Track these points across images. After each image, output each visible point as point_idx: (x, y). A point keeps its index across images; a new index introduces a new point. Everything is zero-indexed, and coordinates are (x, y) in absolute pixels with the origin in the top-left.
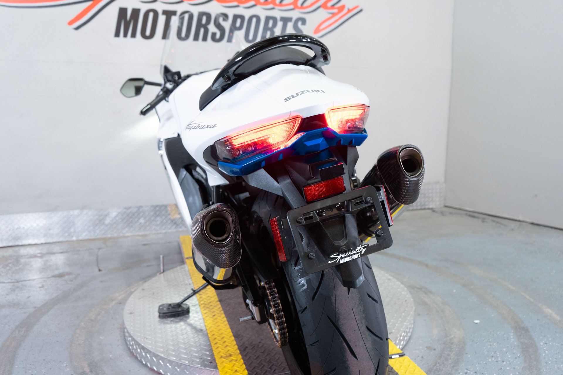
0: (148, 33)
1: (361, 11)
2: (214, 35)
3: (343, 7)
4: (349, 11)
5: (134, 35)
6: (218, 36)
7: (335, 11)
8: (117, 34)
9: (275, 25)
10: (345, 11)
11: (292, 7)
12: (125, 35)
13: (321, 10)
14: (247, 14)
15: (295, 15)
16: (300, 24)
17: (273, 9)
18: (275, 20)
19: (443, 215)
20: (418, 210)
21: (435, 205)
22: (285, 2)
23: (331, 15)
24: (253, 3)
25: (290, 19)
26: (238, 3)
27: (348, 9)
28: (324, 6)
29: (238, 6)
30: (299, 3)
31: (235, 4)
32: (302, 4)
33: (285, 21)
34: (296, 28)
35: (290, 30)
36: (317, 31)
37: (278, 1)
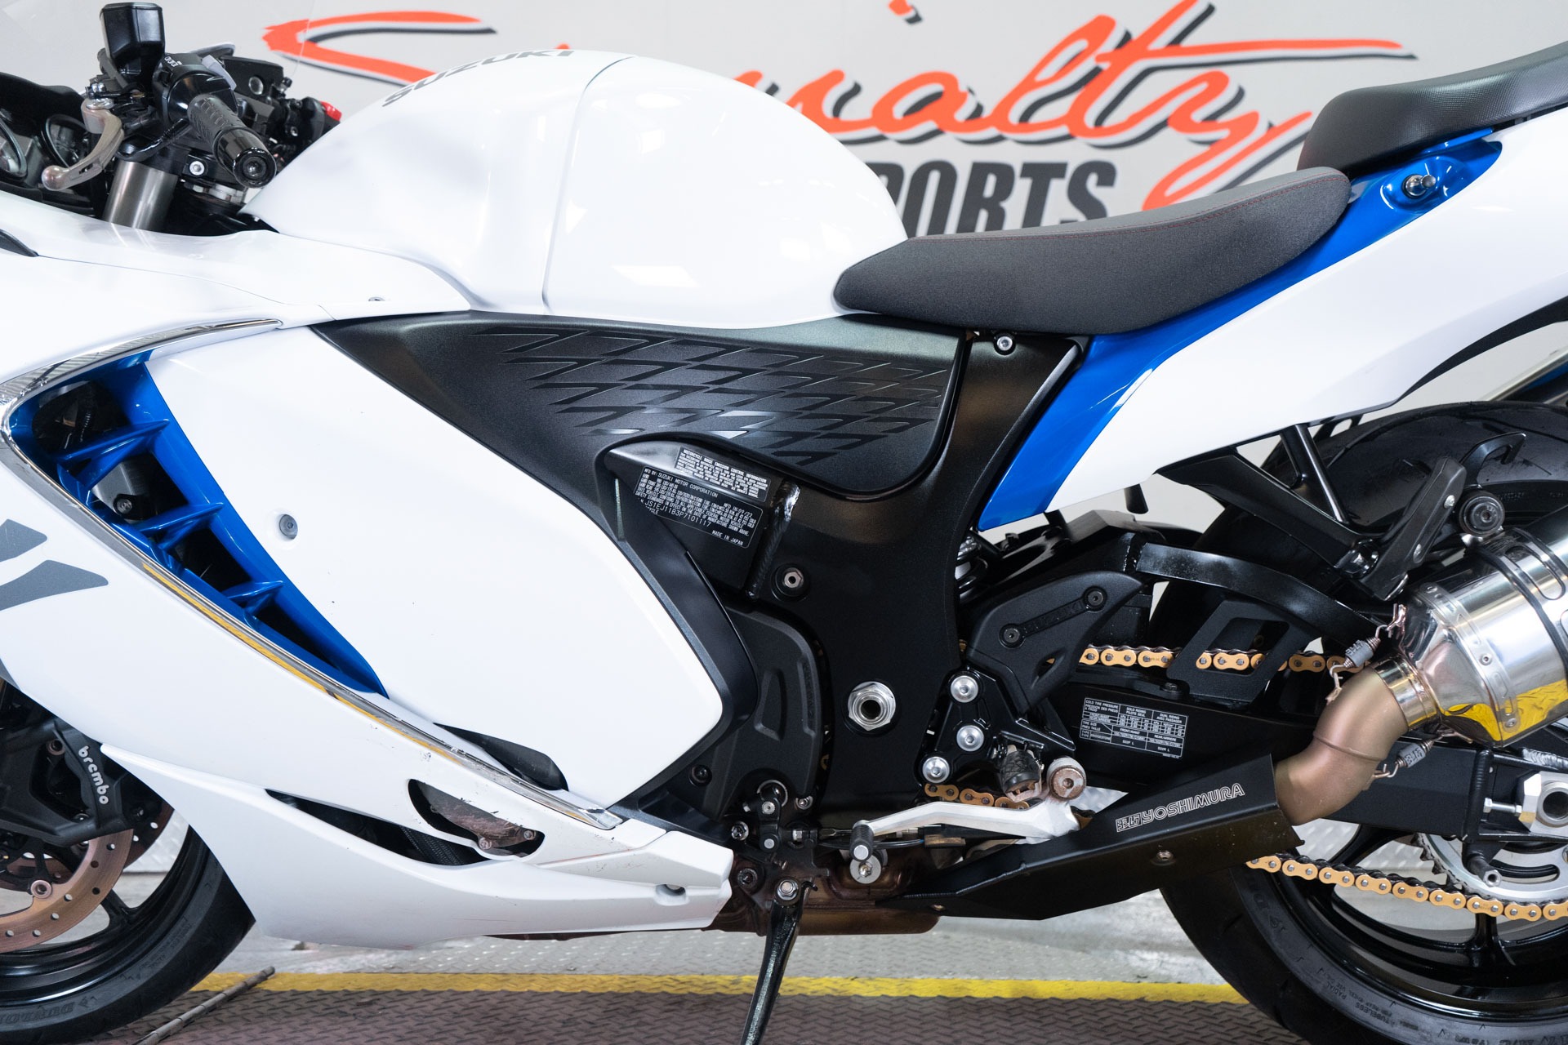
3: (1251, 120)
4: (1273, 130)
7: (1223, 134)
9: (1004, 190)
10: (1260, 130)
11: (1063, 130)
13: (1168, 133)
14: (910, 160)
15: (1075, 154)
16: (1092, 180)
17: (998, 139)
18: (1005, 175)
22: (1038, 117)
23: (1205, 149)
24: (929, 126)
25: (1058, 170)
26: (880, 127)
27: (1271, 126)
28: (1180, 121)
29: (880, 138)
30: (1090, 119)
31: (873, 131)
32: (1100, 120)
33: (1042, 175)
34: (1078, 195)
35: (1059, 204)
36: (1154, 201)
37: (1014, 116)
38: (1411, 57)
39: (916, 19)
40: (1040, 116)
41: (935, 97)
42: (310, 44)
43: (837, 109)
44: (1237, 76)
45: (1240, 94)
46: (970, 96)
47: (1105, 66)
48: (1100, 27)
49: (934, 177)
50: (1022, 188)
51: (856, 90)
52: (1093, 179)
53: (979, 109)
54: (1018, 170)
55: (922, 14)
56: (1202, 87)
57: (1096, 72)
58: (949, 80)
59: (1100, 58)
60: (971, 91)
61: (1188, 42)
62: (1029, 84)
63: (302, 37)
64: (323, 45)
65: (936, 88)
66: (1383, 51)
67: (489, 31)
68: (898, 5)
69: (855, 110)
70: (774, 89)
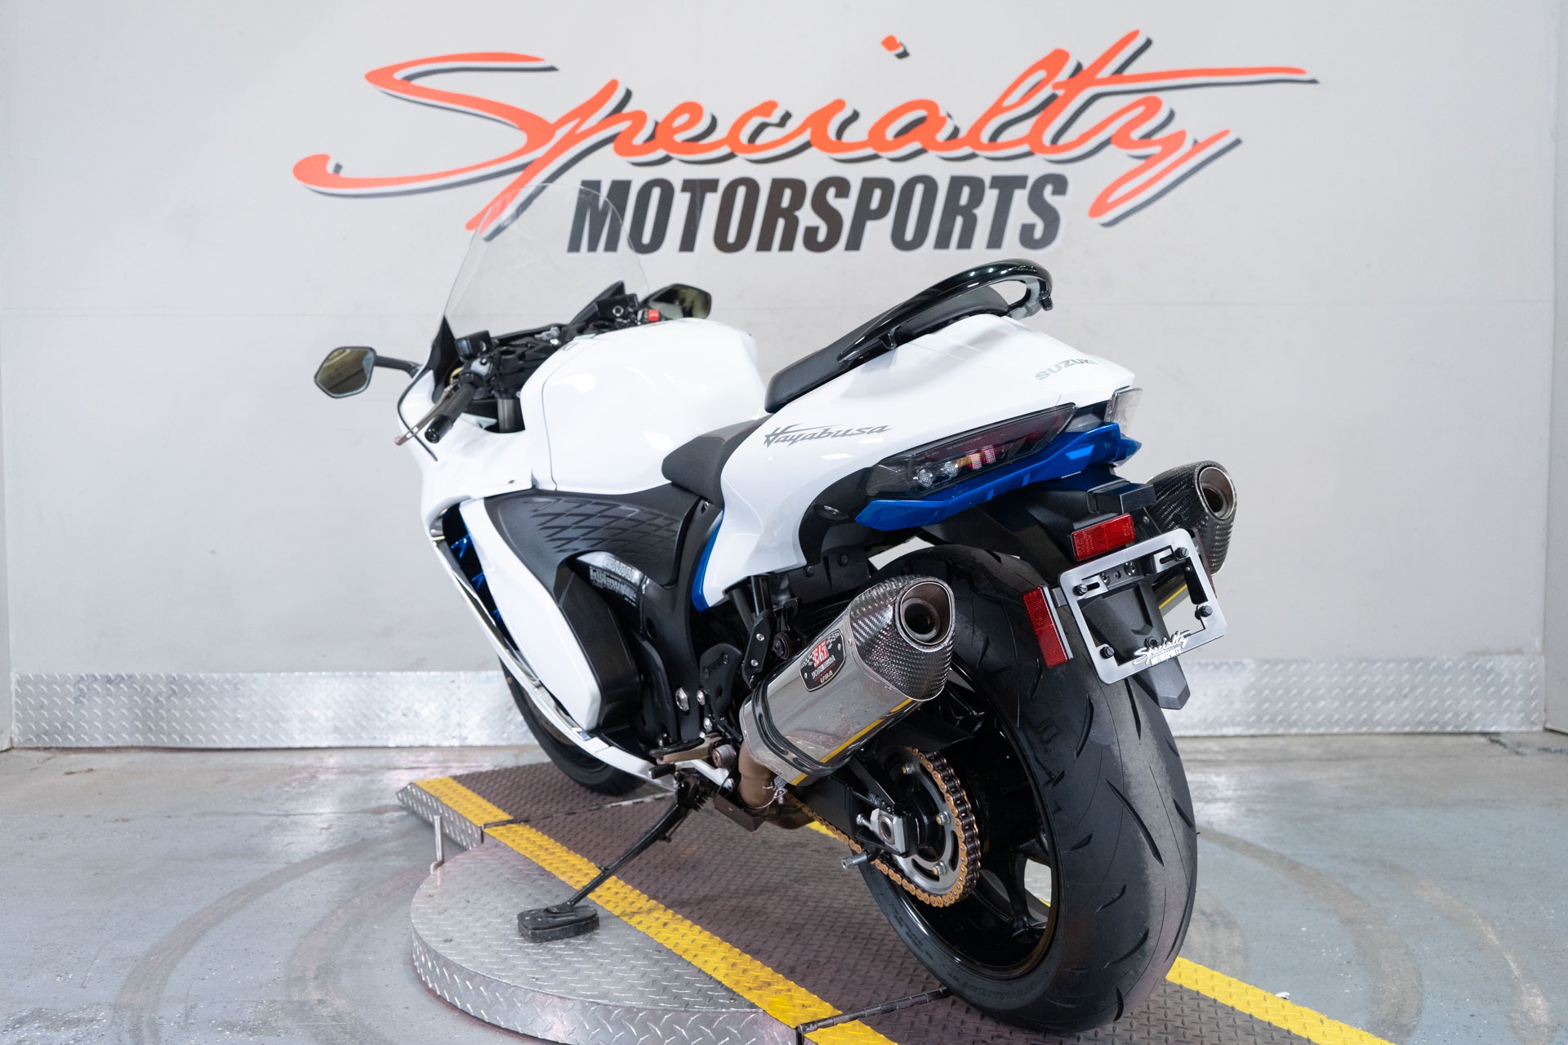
0: (646, 238)
1: (1237, 142)
2: (811, 232)
3: (1180, 137)
4: (1197, 146)
5: (612, 246)
6: (822, 236)
7: (1157, 150)
8: (574, 246)
9: (977, 198)
10: (1187, 146)
11: (1025, 148)
12: (593, 247)
13: (1111, 149)
15: (1034, 168)
17: (972, 156)
18: (976, 185)
19: (1517, 753)
20: (1444, 734)
21: (1509, 724)
22: (1004, 137)
23: (1141, 162)
24: (915, 146)
25: (1020, 181)
26: (875, 148)
27: (1196, 142)
28: (1121, 139)
29: (875, 157)
30: (1047, 138)
31: (869, 151)
32: (1055, 140)
33: (1007, 186)
34: (1037, 203)
35: (1021, 211)
36: (1098, 208)
37: (985, 137)
38: (1314, 81)
39: (904, 55)
40: (1006, 136)
41: (920, 121)
42: (405, 82)
43: (840, 132)
44: (1169, 100)
45: (1171, 116)
46: (948, 120)
47: (1060, 92)
48: (1056, 59)
49: (919, 189)
50: (991, 196)
51: (855, 116)
52: (1049, 189)
53: (956, 131)
54: (987, 182)
55: (909, 50)
56: (1140, 110)
57: (1052, 98)
58: (931, 106)
59: (1056, 86)
60: (949, 116)
61: (1129, 71)
62: (997, 109)
63: (399, 75)
64: (417, 82)
65: (920, 113)
66: (1290, 76)
67: (552, 69)
68: (890, 43)
69: (855, 133)
70: (787, 117)
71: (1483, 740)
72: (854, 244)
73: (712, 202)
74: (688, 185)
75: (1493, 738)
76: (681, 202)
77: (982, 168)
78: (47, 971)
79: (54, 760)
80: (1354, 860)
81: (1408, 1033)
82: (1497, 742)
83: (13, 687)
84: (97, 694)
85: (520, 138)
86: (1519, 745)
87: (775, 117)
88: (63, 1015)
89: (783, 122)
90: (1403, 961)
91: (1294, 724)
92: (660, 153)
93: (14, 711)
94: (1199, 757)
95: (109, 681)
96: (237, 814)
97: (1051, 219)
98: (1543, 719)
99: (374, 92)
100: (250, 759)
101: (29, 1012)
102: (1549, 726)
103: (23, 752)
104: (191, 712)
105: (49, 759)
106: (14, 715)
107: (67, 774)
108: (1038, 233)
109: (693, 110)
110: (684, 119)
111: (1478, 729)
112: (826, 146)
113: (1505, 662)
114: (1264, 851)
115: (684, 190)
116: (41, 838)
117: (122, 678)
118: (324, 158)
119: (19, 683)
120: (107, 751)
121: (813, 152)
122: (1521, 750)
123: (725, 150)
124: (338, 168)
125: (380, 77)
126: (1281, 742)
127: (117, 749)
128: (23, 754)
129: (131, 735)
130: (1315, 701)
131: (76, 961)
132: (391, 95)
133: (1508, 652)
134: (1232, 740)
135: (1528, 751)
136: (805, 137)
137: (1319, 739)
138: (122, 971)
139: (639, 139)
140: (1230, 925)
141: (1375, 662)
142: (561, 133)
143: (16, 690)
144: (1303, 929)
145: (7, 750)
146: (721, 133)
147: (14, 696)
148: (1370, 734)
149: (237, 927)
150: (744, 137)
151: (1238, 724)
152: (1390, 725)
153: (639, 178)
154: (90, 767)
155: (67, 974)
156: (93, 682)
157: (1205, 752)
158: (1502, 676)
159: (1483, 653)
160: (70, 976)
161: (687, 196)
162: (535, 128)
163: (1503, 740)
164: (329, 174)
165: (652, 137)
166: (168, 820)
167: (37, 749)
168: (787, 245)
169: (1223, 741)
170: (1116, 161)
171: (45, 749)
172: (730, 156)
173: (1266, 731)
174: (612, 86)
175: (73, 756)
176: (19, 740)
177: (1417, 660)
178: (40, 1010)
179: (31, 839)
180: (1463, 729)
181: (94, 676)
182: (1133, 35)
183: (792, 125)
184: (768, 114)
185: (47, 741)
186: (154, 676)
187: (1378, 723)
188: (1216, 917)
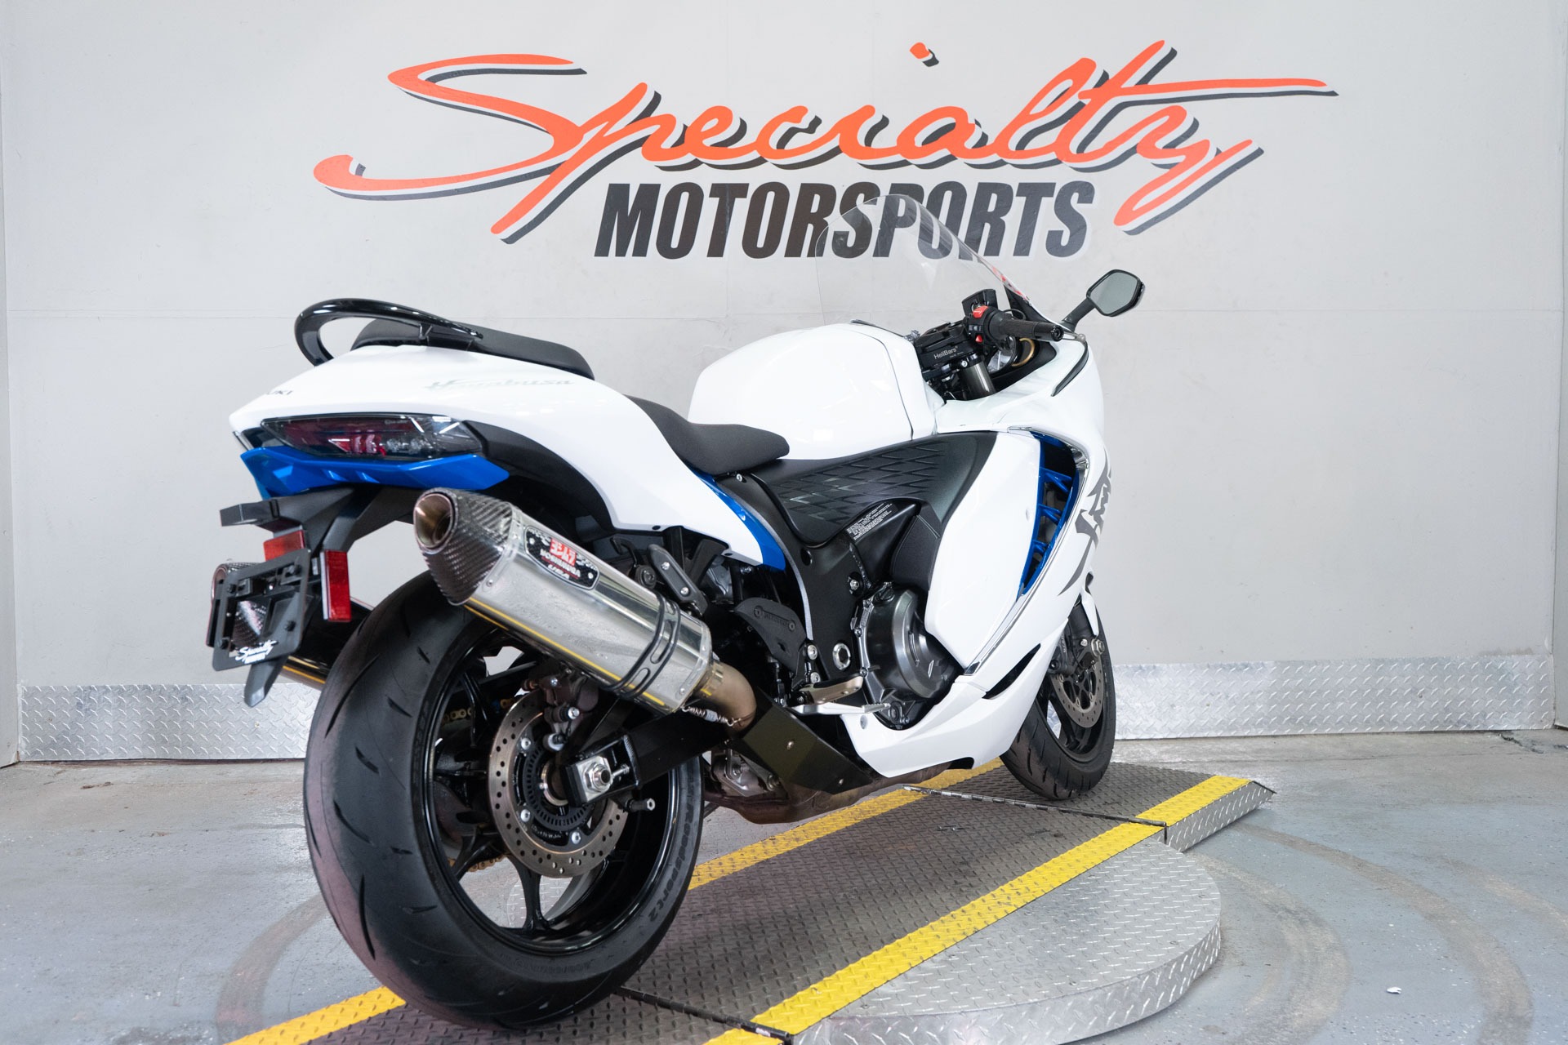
0: (675, 243)
1: (1259, 152)
2: (840, 237)
3: (1205, 145)
4: (1220, 155)
6: (851, 242)
7: (1180, 159)
8: (602, 250)
9: (1004, 206)
10: (1210, 155)
11: (1052, 156)
12: (621, 252)
13: (1136, 157)
14: (928, 181)
15: (1061, 176)
17: (1000, 164)
18: (1004, 192)
19: (1533, 750)
20: (1458, 732)
21: (1520, 722)
22: (1033, 145)
23: (1166, 171)
24: (945, 152)
25: (1047, 189)
26: (904, 155)
27: (1218, 151)
28: (1145, 148)
29: (904, 164)
30: (1073, 147)
31: (898, 158)
32: (1082, 147)
33: (1034, 193)
34: (1063, 210)
35: (1047, 218)
36: (1123, 216)
37: (1013, 144)
38: (1333, 94)
39: (933, 62)
40: (1034, 144)
41: (949, 128)
42: (430, 83)
43: (869, 139)
44: (1193, 110)
45: (1195, 125)
46: (976, 126)
47: (1086, 101)
48: (1084, 67)
49: (948, 195)
50: (1019, 203)
51: (884, 122)
52: (1075, 196)
53: (984, 137)
54: (1015, 189)
55: (937, 57)
56: (1166, 119)
57: (1079, 106)
58: (959, 113)
59: (1083, 95)
60: (977, 123)
61: (1153, 82)
62: (1024, 117)
63: (424, 76)
64: (441, 83)
65: (949, 120)
66: (1311, 89)
67: (580, 72)
68: (918, 50)
69: (884, 140)
70: (816, 122)
71: (1497, 738)
72: (883, 250)
73: (741, 207)
74: (717, 190)
75: (1506, 735)
76: (710, 206)
77: (1010, 176)
78: (132, 989)
79: (66, 773)
80: (1415, 856)
81: (1528, 1024)
82: (1510, 740)
83: (20, 699)
84: (110, 706)
85: (546, 142)
86: (1533, 742)
87: (805, 123)
88: (166, 1033)
89: (811, 129)
90: (1498, 954)
91: (1313, 724)
92: (688, 158)
93: (21, 723)
94: (1228, 757)
95: (121, 691)
96: (277, 827)
97: (1078, 226)
98: (1553, 718)
99: (397, 93)
100: (271, 770)
101: (128, 1032)
102: (1558, 723)
103: (31, 766)
104: (207, 723)
105: (58, 773)
106: (20, 728)
107: (85, 788)
108: (1065, 241)
109: (722, 114)
110: (713, 123)
111: (1490, 728)
112: (855, 152)
113: (1517, 660)
114: (1325, 849)
115: (712, 195)
116: (79, 854)
117: (135, 688)
118: (348, 159)
119: (26, 695)
120: (118, 764)
121: (842, 157)
122: (1536, 748)
123: (754, 155)
124: (361, 169)
125: (404, 78)
126: (1303, 742)
127: (129, 762)
128: (30, 767)
129: (144, 747)
130: (1333, 702)
131: (160, 978)
132: (416, 96)
133: (1519, 653)
134: (1255, 741)
135: (1544, 749)
136: (834, 143)
137: (1339, 739)
138: (211, 988)
139: (667, 144)
140: (1318, 922)
141: (1392, 662)
142: (588, 137)
143: (23, 703)
144: (1391, 925)
145: (13, 764)
146: (750, 138)
147: (20, 708)
148: (1387, 733)
149: (318, 942)
150: (773, 142)
151: (1260, 725)
152: (1405, 724)
153: (667, 182)
154: (107, 781)
155: (154, 992)
156: (104, 693)
157: (1232, 753)
158: (1513, 675)
159: (1495, 654)
160: (159, 994)
161: (716, 200)
162: (562, 130)
163: (1515, 738)
164: (350, 174)
165: (680, 141)
166: (207, 833)
167: (45, 762)
168: (816, 250)
169: (1246, 741)
170: (1141, 169)
171: (53, 762)
172: (759, 161)
173: (1286, 732)
174: (641, 89)
175: (84, 770)
176: (26, 753)
177: (1433, 661)
178: (139, 1030)
179: (69, 854)
180: (1475, 728)
181: (105, 687)
182: (1159, 45)
183: (821, 131)
184: (799, 121)
185: (55, 754)
186: (168, 686)
187: (1395, 723)
188: (1302, 915)
